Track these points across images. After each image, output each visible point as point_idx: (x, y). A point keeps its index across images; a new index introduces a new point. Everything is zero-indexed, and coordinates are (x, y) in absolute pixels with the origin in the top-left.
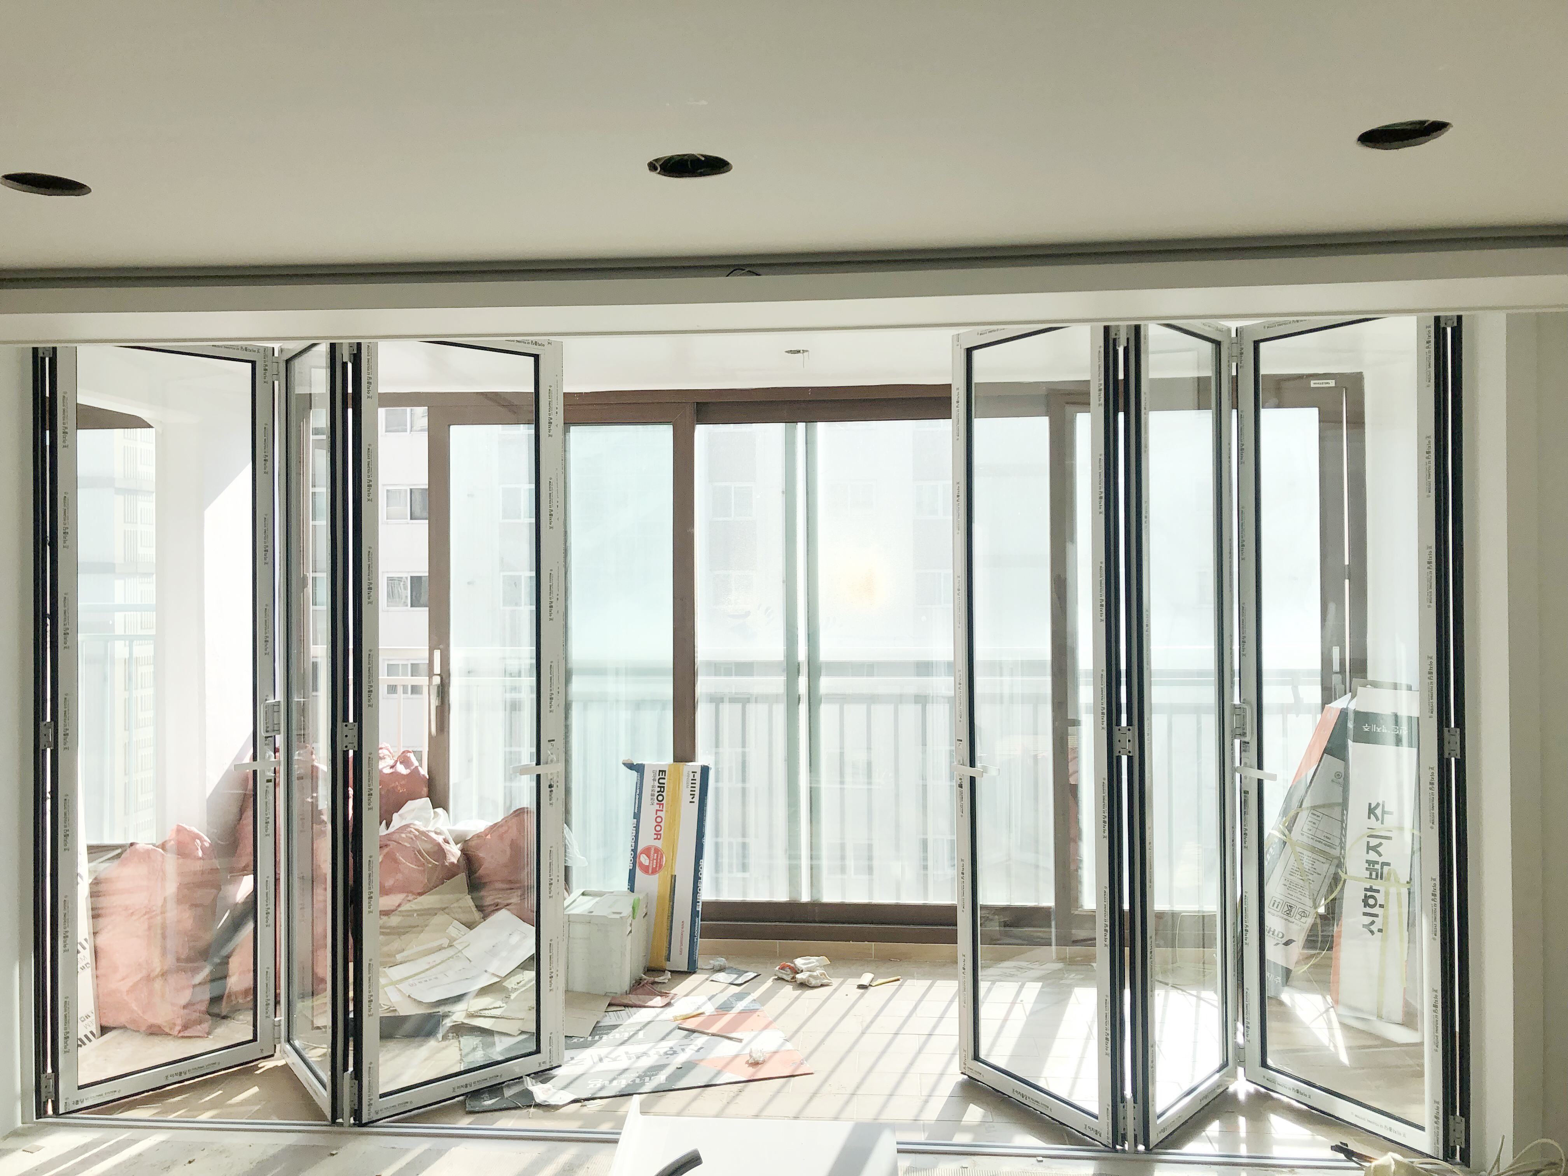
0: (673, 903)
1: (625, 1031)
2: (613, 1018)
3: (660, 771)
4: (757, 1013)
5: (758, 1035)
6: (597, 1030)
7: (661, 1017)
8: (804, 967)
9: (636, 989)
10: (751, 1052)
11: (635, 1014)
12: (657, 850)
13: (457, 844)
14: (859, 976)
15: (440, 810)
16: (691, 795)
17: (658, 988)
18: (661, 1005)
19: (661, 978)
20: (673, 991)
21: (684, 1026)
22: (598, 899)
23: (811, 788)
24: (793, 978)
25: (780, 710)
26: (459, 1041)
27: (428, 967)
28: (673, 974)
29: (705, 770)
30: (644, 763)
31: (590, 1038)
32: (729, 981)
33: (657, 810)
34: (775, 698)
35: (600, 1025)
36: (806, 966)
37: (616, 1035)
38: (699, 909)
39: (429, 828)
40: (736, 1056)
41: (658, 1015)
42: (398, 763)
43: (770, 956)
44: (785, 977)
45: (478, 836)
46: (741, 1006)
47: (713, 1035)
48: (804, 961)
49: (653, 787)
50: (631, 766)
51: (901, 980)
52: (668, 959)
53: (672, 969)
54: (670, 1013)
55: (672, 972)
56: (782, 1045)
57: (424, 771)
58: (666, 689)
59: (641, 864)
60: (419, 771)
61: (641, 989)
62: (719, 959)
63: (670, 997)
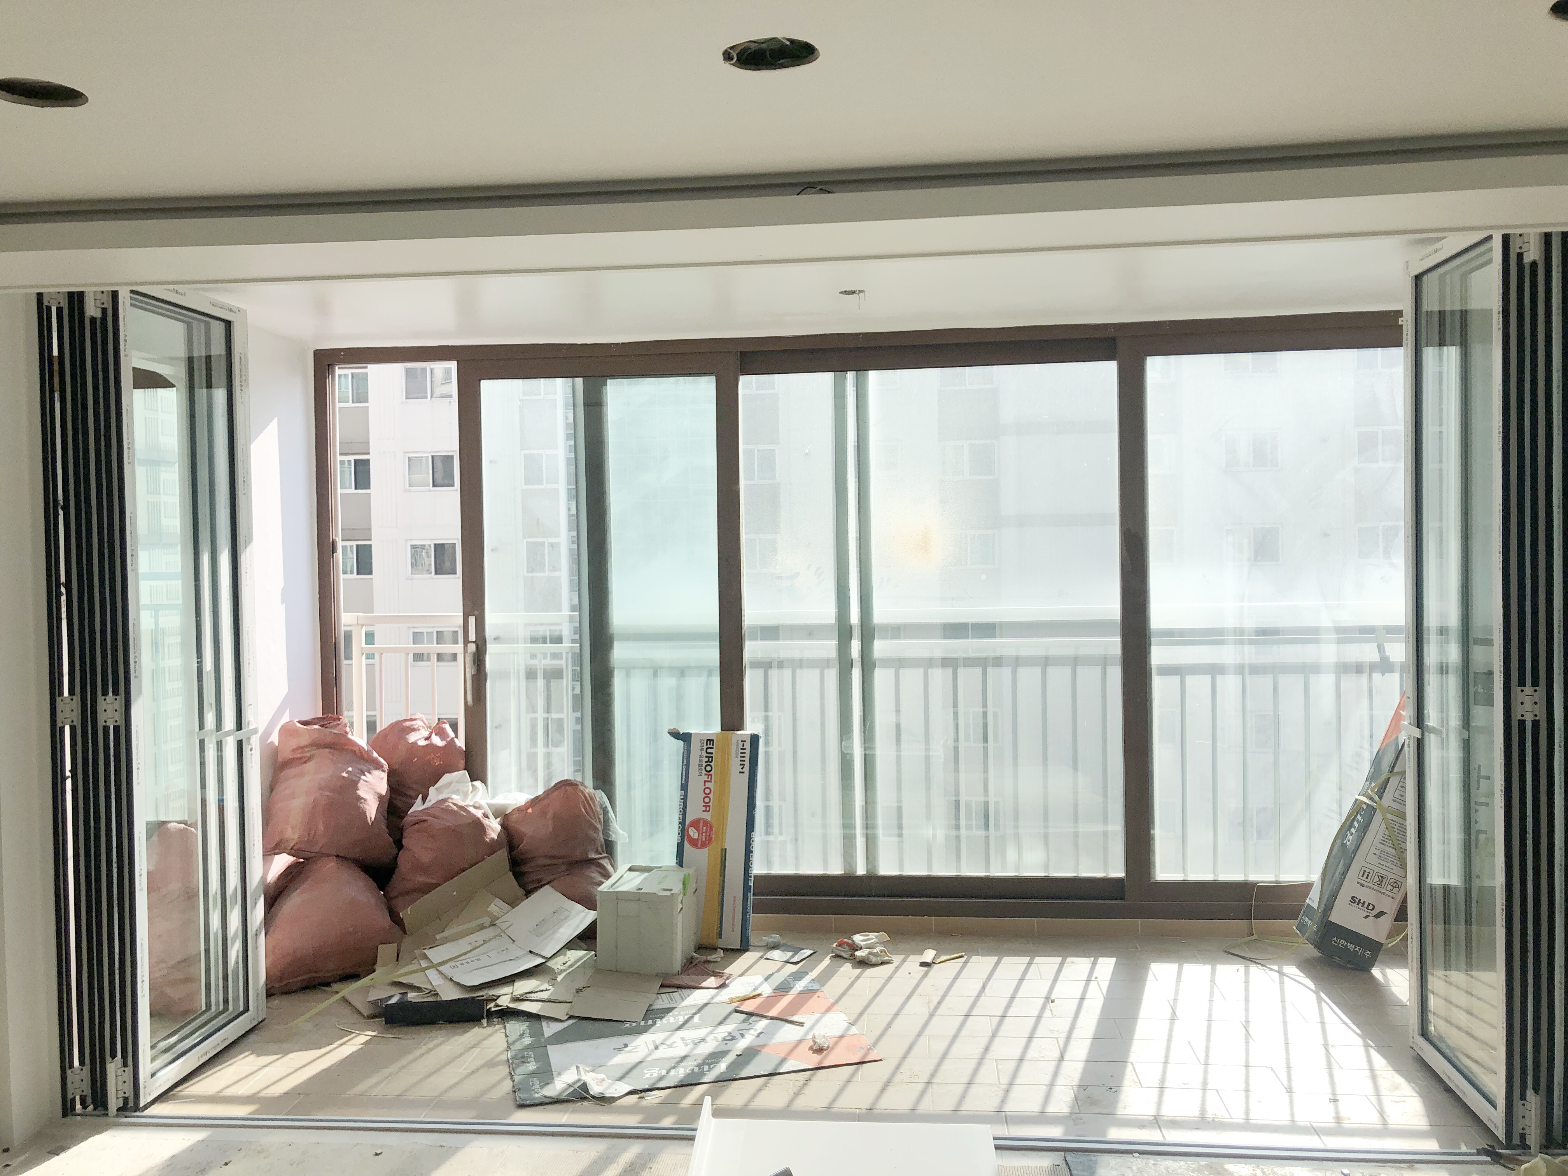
0: (724, 878)
1: (679, 1015)
2: (666, 1001)
3: (707, 740)
4: (818, 994)
5: (821, 1018)
6: (652, 1015)
7: (719, 999)
8: (863, 944)
9: (688, 969)
10: (814, 1037)
11: (689, 996)
12: (706, 822)
13: (496, 818)
14: (921, 953)
15: (478, 783)
16: (741, 765)
17: (711, 967)
18: (715, 986)
19: (713, 956)
20: (727, 971)
21: (742, 1008)
22: (646, 874)
23: (865, 755)
24: (853, 955)
25: (832, 676)
26: (505, 1027)
27: (469, 948)
28: (727, 953)
29: (755, 739)
30: (691, 732)
31: (643, 1023)
32: (785, 959)
33: (705, 781)
34: (827, 663)
35: (654, 1007)
36: (865, 943)
37: (671, 1019)
38: (751, 884)
39: (467, 802)
40: (800, 1042)
41: (713, 998)
42: (434, 734)
43: (827, 932)
44: (843, 954)
45: (519, 809)
46: (800, 986)
47: (772, 1018)
48: (862, 938)
49: (701, 756)
50: (676, 735)
51: (966, 957)
52: (720, 935)
53: (726, 947)
54: (725, 995)
55: (725, 950)
56: (848, 1029)
57: (460, 743)
58: (712, 654)
59: (689, 836)
60: (455, 744)
61: (694, 969)
62: (774, 935)
63: (725, 978)
